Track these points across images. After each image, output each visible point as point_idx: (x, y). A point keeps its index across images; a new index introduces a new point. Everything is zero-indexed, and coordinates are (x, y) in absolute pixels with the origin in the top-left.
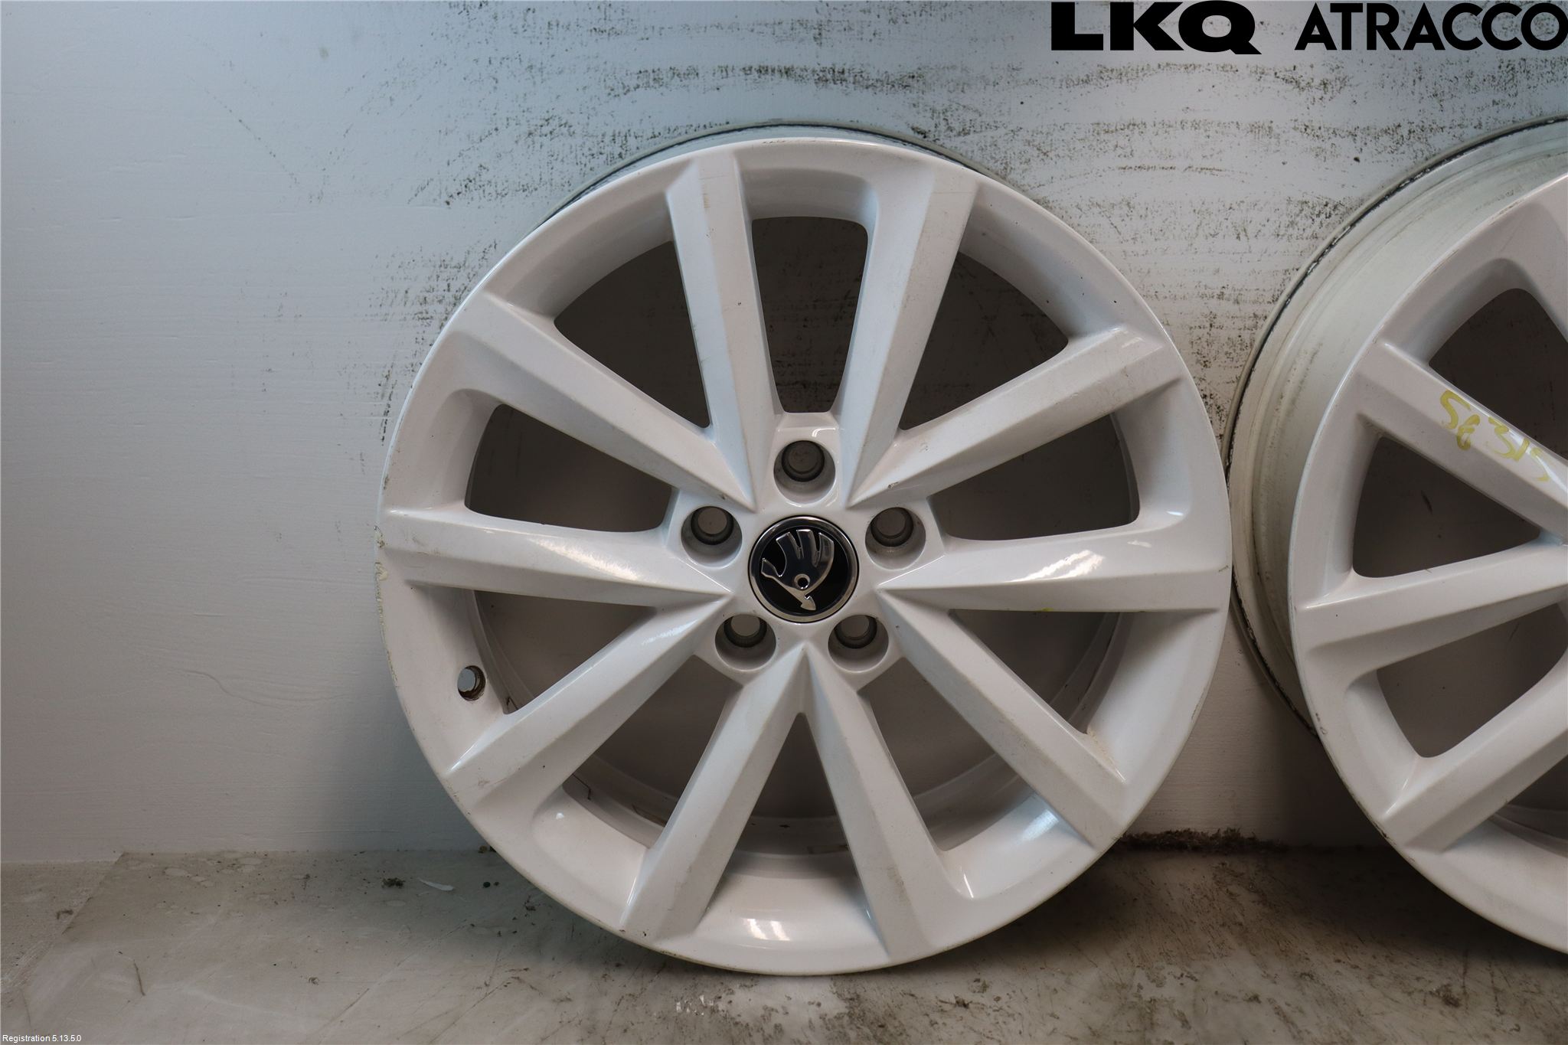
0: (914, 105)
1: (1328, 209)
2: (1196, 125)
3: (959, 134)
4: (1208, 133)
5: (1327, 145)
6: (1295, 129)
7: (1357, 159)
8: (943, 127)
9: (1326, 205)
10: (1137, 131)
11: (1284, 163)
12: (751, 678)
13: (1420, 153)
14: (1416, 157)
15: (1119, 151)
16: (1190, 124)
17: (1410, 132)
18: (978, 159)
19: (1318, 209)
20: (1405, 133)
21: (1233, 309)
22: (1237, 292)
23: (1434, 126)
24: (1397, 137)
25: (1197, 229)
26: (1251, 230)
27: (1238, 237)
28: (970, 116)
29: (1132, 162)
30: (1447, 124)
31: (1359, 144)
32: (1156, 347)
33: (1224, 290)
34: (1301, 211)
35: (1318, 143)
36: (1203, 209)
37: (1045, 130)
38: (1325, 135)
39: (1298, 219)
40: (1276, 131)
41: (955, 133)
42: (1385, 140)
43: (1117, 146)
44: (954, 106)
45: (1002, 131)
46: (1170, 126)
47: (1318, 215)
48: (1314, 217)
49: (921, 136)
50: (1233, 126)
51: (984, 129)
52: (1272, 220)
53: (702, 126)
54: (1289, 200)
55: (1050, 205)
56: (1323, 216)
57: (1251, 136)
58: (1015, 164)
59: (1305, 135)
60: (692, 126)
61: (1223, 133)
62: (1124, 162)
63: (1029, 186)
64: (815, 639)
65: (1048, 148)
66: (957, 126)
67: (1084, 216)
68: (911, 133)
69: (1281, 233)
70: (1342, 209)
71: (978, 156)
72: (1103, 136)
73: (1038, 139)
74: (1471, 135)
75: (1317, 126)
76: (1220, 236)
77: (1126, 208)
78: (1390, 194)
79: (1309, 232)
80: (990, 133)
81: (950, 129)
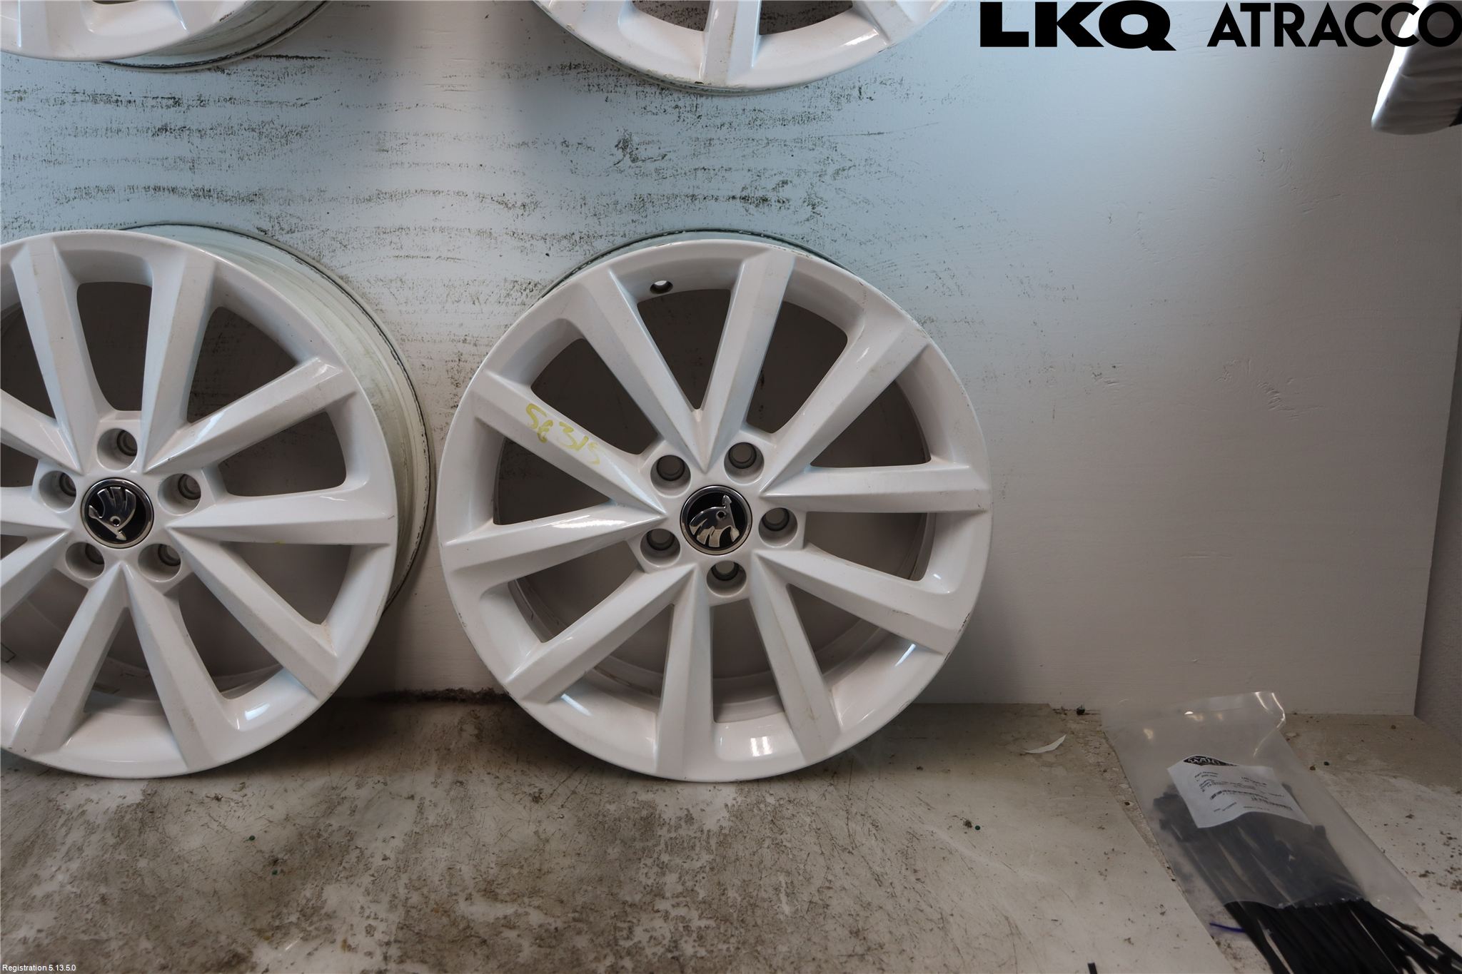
0: (258, 213)
1: (531, 286)
2: (442, 230)
3: (288, 233)
4: (450, 235)
5: (528, 245)
6: (507, 234)
7: (547, 255)
8: (277, 227)
9: (530, 284)
10: (404, 233)
11: (501, 256)
12: (92, 584)
13: (588, 252)
14: (585, 254)
15: (393, 246)
16: (438, 229)
17: (580, 238)
18: (301, 249)
19: (524, 286)
20: (578, 239)
21: (473, 350)
22: (475, 339)
23: (596, 235)
24: (572, 241)
25: (447, 297)
26: (482, 298)
27: (474, 303)
28: (294, 221)
29: (402, 253)
30: (604, 234)
31: (548, 244)
32: (338, 371)
33: (466, 337)
34: (514, 287)
35: (522, 243)
36: (450, 284)
37: (344, 231)
38: (526, 238)
39: (512, 292)
40: (494, 235)
41: (285, 232)
42: (565, 242)
43: (391, 242)
44: (284, 215)
45: (316, 231)
46: (425, 230)
47: (525, 290)
48: (522, 291)
49: (263, 234)
50: (467, 231)
51: (304, 229)
52: (495, 292)
53: (119, 224)
54: (505, 280)
55: (350, 279)
56: (528, 291)
57: (478, 237)
58: (326, 252)
59: (513, 238)
60: (112, 224)
61: (460, 235)
62: (397, 253)
63: (336, 267)
64: (128, 560)
65: (347, 243)
66: (286, 227)
67: (372, 287)
68: (257, 231)
69: (501, 301)
70: (540, 286)
71: (301, 247)
72: (382, 236)
73: (340, 237)
74: (620, 241)
75: (520, 232)
76: (462, 301)
77: (399, 283)
78: (567, 277)
79: (519, 301)
80: (308, 232)
81: (282, 229)
